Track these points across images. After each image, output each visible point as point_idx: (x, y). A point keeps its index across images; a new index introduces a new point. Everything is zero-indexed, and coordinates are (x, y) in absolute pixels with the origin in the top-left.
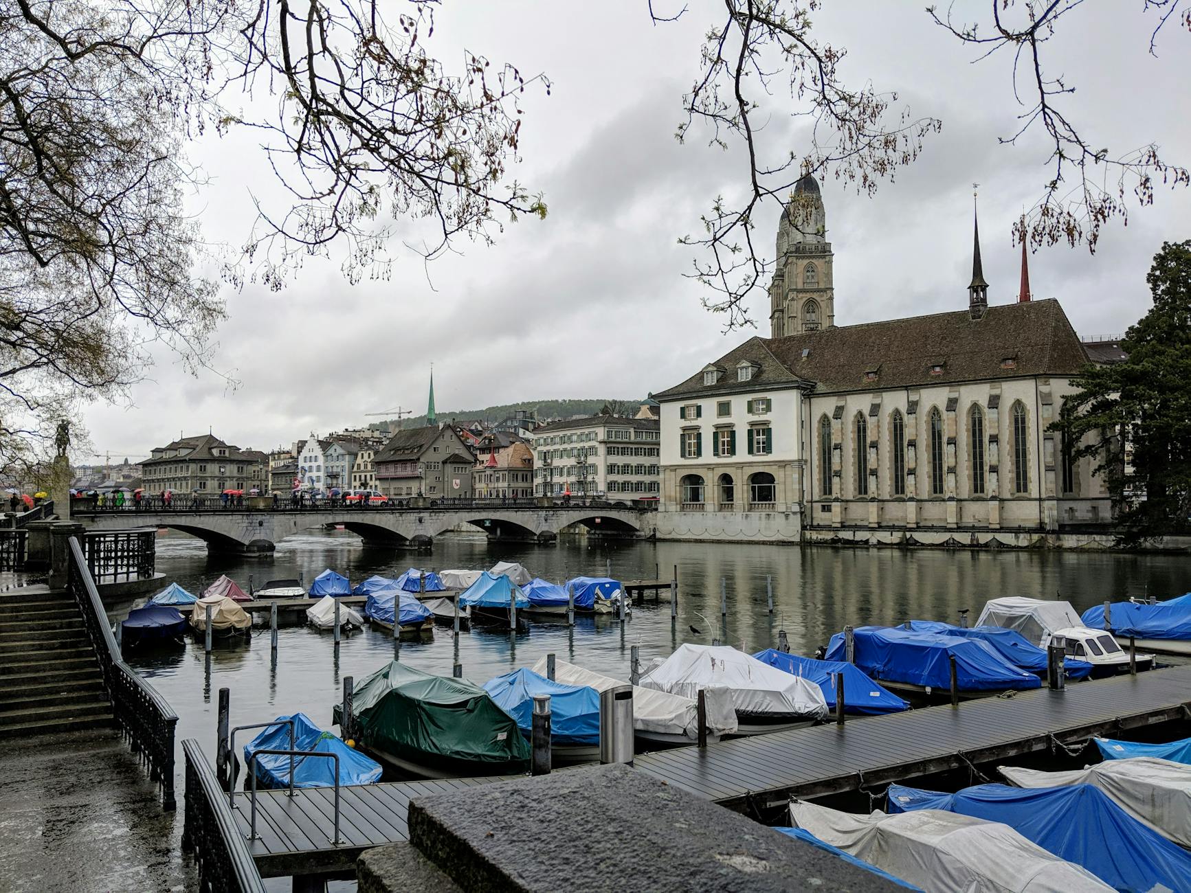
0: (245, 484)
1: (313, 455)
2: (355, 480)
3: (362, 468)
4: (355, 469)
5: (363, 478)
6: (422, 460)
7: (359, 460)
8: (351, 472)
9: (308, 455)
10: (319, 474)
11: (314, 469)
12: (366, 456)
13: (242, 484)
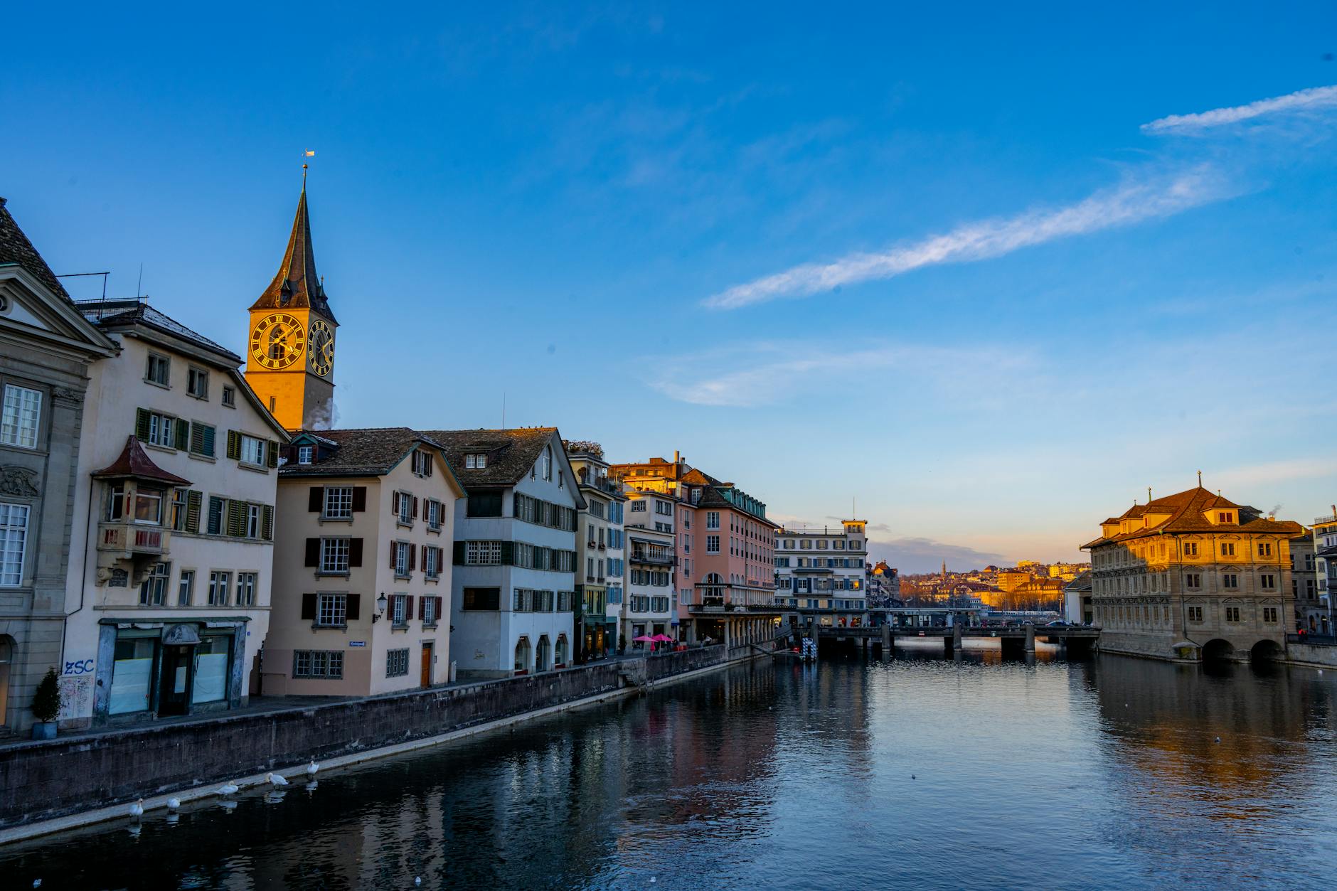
0: (1276, 576)
13: (1271, 577)
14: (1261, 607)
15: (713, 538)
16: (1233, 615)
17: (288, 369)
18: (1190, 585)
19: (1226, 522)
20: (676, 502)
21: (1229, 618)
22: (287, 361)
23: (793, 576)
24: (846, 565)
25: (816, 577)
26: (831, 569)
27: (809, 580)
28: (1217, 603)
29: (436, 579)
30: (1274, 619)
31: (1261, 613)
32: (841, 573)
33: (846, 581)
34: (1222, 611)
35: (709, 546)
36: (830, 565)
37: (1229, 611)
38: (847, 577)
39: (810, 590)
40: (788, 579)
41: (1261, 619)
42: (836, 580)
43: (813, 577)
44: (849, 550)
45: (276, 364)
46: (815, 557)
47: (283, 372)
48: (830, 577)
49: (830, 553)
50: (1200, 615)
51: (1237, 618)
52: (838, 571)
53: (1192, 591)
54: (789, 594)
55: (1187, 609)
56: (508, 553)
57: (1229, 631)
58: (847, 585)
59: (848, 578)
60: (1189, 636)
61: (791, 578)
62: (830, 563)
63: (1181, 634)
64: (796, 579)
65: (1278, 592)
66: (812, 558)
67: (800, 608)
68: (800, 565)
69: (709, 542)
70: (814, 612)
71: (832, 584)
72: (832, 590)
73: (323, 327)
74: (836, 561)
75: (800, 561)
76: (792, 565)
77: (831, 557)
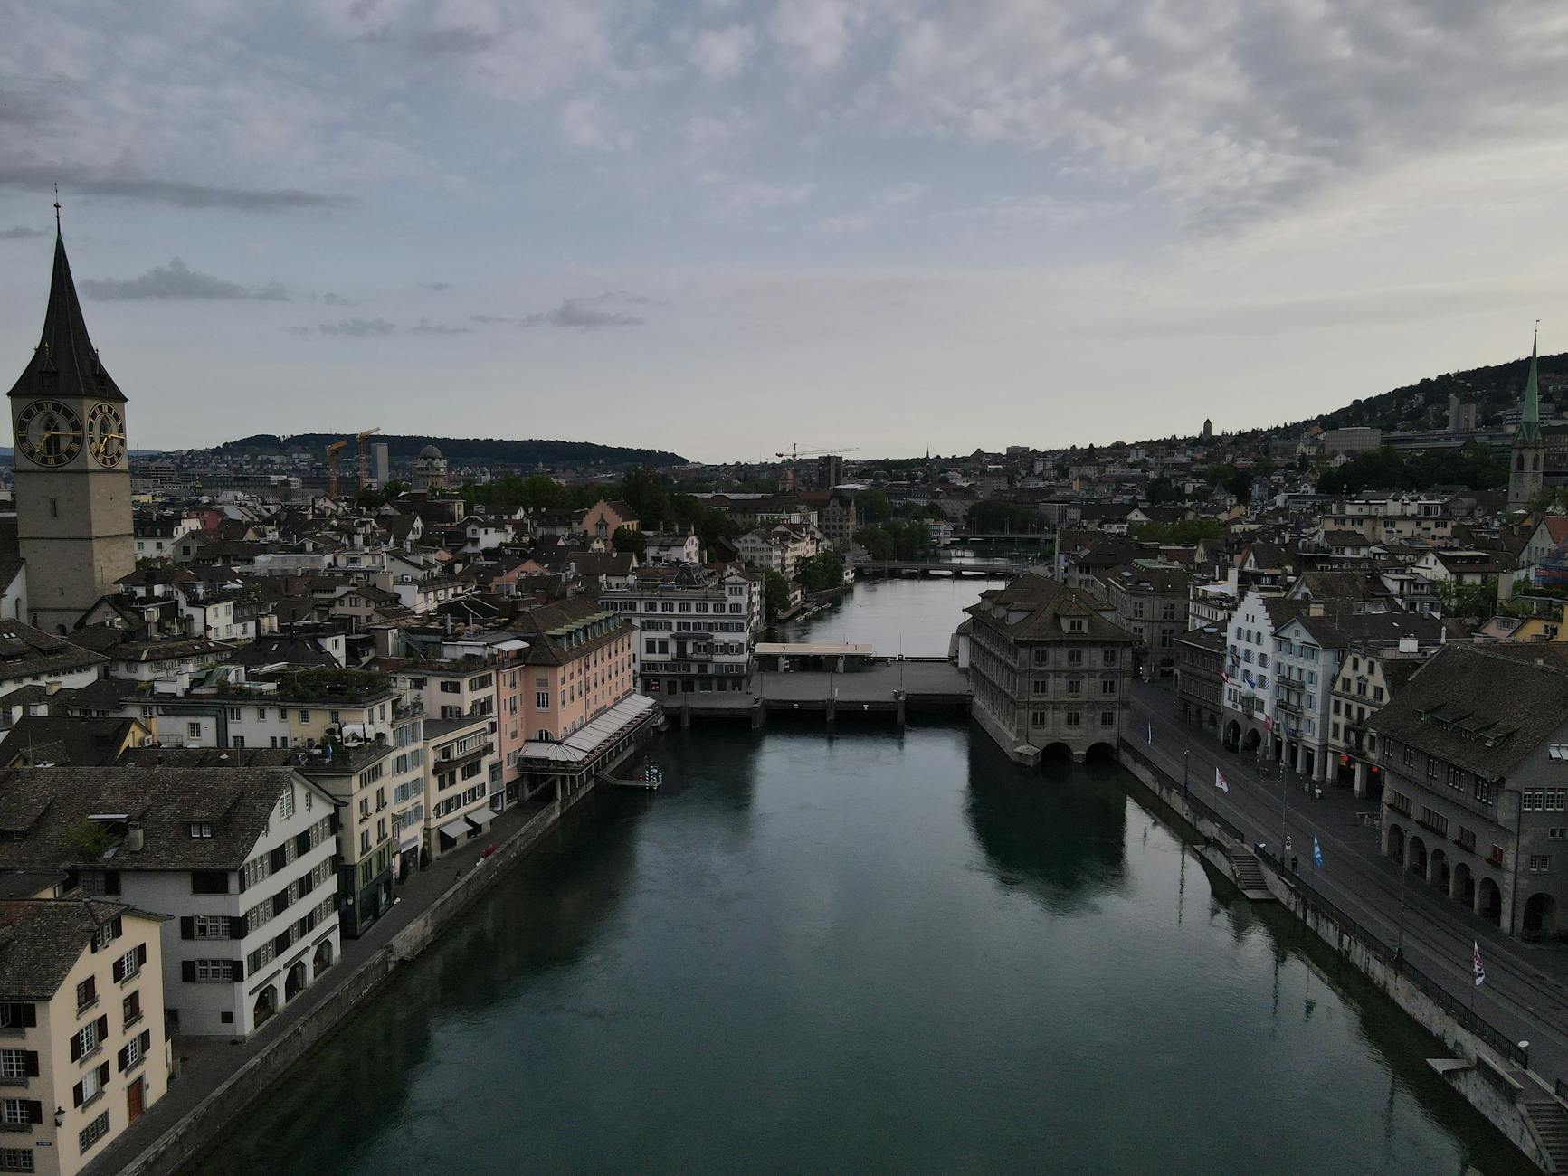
0: (1117, 682)
1: (1255, 630)
2: (1337, 711)
3: (1354, 689)
4: (1338, 687)
5: (1354, 713)
6: (1510, 784)
7: (1347, 671)
8: (1329, 691)
9: (1246, 626)
10: (1263, 671)
11: (1256, 658)
12: (1364, 666)
13: (1112, 683)
14: (1099, 713)
15: (543, 694)
16: (1073, 720)
17: (68, 467)
18: (1036, 691)
19: (1076, 630)
20: (497, 670)
21: (1069, 722)
22: (65, 457)
24: (725, 628)
25: (695, 643)
26: (710, 633)
28: (1060, 709)
30: (1111, 722)
31: (1100, 717)
32: (721, 637)
33: (726, 645)
34: (1063, 716)
35: (539, 702)
36: (710, 630)
37: (1070, 715)
38: (727, 641)
40: (666, 643)
41: (1098, 722)
42: (716, 644)
43: (692, 641)
44: (729, 614)
45: (52, 462)
46: (695, 621)
47: (62, 472)
48: (710, 641)
49: (710, 617)
50: (1042, 720)
51: (1077, 722)
52: (718, 635)
53: (1039, 696)
54: (667, 658)
55: (1031, 713)
57: (1068, 734)
58: (726, 649)
60: (1031, 740)
61: (669, 641)
62: (710, 627)
63: (1024, 739)
65: (1117, 697)
66: (692, 621)
67: (679, 673)
68: (679, 629)
69: (539, 698)
70: (693, 677)
71: (711, 648)
72: (712, 654)
73: (105, 409)
74: (716, 624)
75: (679, 624)
76: (670, 629)
77: (710, 621)
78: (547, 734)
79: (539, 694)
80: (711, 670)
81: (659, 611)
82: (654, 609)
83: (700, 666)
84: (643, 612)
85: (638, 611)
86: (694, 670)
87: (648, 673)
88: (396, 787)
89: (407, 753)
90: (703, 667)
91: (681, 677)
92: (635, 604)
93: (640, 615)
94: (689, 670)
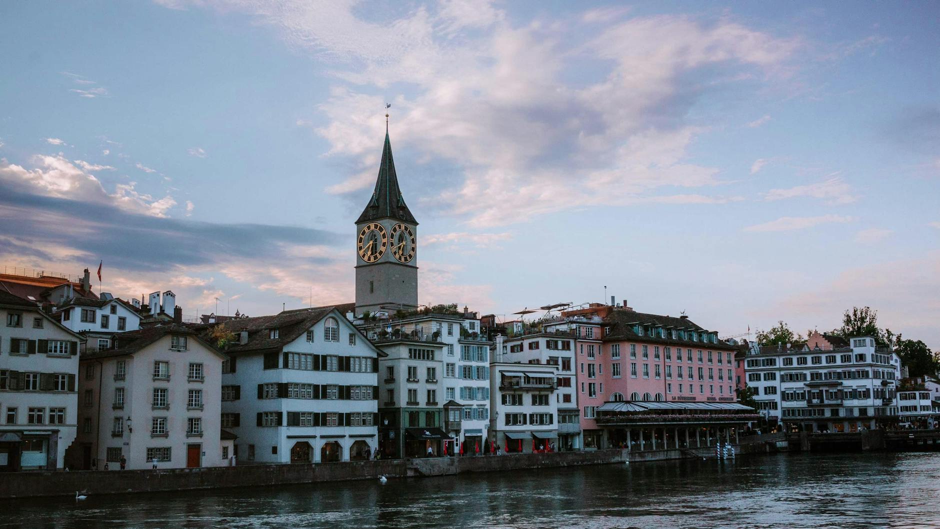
15: (617, 364)
20: (575, 339)
23: (807, 389)
24: (851, 376)
25: (828, 389)
26: (840, 381)
27: (821, 391)
29: (202, 408)
32: (850, 384)
33: (855, 390)
35: (614, 371)
36: (840, 378)
38: (854, 388)
39: (822, 401)
40: (802, 392)
42: (845, 390)
43: (824, 389)
44: (855, 363)
46: (826, 371)
48: (839, 388)
49: (839, 367)
52: (846, 383)
54: (804, 405)
56: (283, 390)
58: (855, 394)
59: (856, 388)
61: (805, 391)
62: (839, 376)
64: (810, 391)
66: (823, 371)
67: (815, 417)
68: (812, 379)
69: (614, 368)
70: (828, 420)
71: (842, 395)
72: (842, 399)
73: (403, 227)
74: (845, 373)
75: (812, 375)
76: (805, 379)
77: (839, 370)
78: (620, 396)
79: (614, 365)
80: (842, 413)
81: (795, 365)
82: (791, 363)
83: (832, 411)
84: (782, 366)
85: (777, 366)
86: (828, 414)
87: (788, 418)
88: (462, 386)
89: (474, 365)
90: (835, 412)
91: (816, 420)
92: (775, 360)
93: (780, 369)
94: (823, 414)
